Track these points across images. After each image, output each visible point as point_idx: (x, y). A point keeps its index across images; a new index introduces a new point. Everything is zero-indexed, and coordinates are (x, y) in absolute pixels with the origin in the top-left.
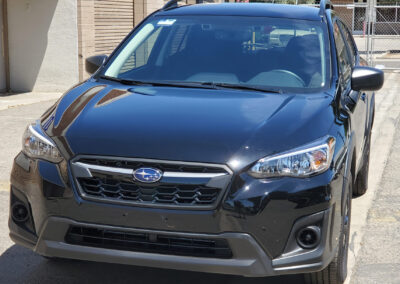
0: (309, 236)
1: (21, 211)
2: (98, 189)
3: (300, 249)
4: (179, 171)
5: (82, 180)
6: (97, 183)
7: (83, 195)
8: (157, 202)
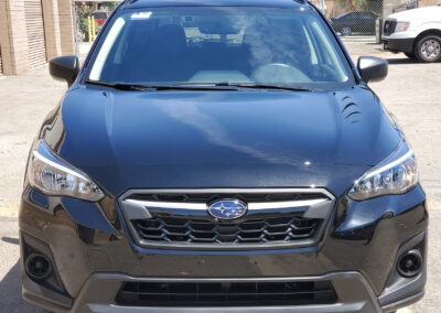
0: (410, 262)
1: (38, 265)
2: (160, 232)
3: (403, 279)
4: (267, 201)
5: (135, 222)
6: (158, 224)
7: (142, 242)
8: (240, 242)
